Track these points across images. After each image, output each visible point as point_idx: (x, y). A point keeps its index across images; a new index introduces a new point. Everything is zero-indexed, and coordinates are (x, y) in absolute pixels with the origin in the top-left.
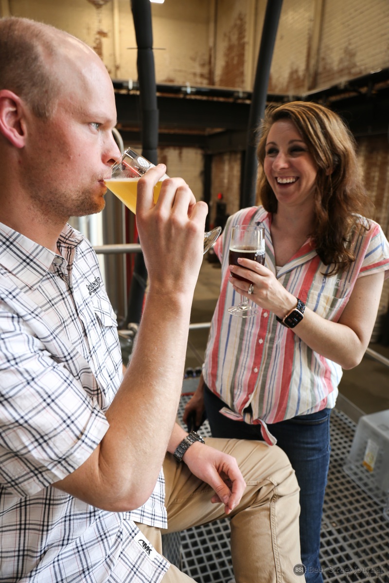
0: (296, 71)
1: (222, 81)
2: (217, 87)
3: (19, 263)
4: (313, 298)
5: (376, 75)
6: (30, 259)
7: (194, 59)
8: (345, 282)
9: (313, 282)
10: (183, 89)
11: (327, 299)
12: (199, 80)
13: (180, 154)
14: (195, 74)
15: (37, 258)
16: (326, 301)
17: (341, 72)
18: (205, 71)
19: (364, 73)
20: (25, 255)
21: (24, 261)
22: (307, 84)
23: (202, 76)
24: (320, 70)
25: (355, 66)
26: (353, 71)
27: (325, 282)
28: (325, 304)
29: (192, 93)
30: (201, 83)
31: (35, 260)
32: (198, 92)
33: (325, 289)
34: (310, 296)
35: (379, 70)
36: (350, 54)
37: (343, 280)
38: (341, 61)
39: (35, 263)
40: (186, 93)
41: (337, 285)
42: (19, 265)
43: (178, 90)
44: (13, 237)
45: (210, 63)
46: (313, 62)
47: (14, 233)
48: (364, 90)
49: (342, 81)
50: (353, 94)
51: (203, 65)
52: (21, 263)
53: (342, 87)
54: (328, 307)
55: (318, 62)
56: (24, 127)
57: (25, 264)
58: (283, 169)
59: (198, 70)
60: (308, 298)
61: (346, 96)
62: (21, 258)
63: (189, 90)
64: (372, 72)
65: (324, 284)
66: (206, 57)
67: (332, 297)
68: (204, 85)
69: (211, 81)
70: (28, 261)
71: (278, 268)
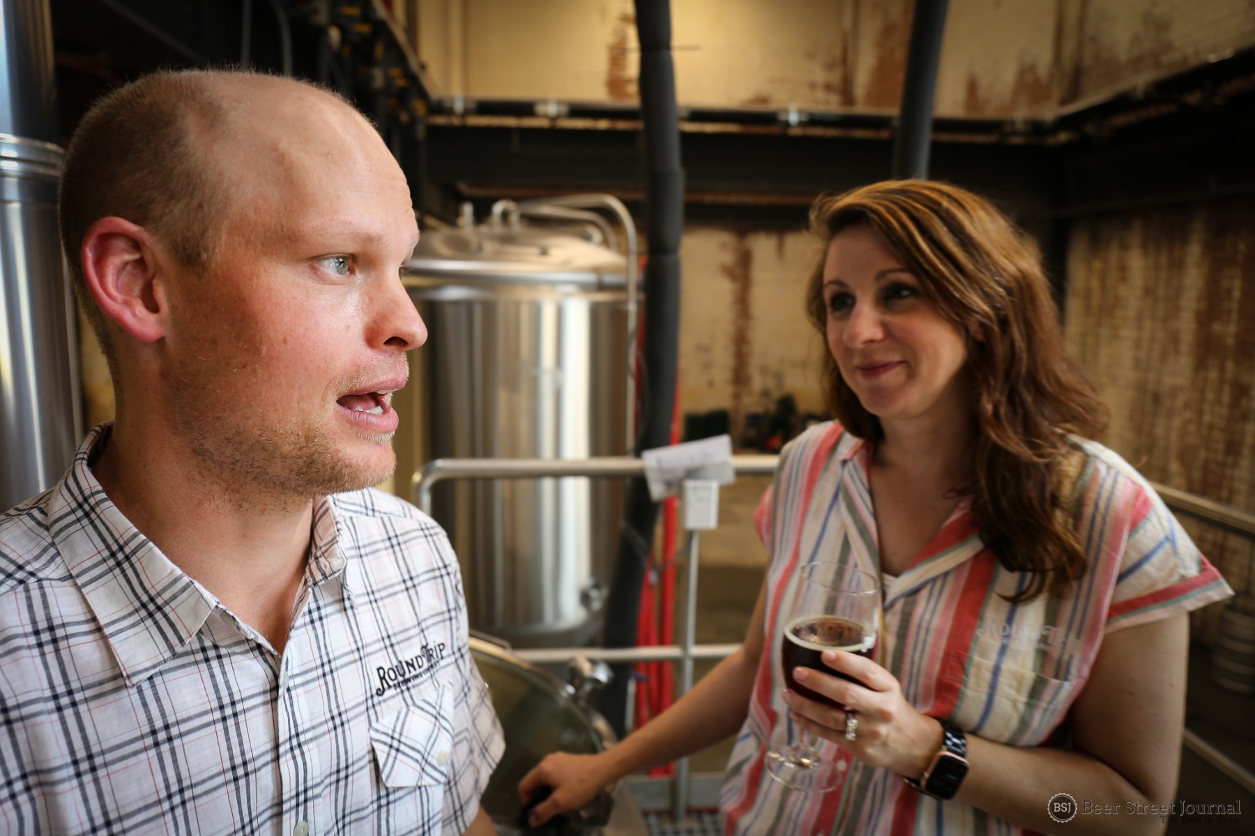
0: (1032, 69)
1: (871, 97)
2: (861, 109)
3: (131, 609)
4: (978, 676)
5: (1222, 65)
6: (155, 604)
7: (810, 56)
8: (1067, 636)
9: (978, 632)
10: (782, 117)
11: (1020, 680)
12: (821, 95)
13: (780, 248)
14: (813, 86)
15: (173, 604)
16: (1015, 684)
17: (1136, 63)
18: (835, 77)
19: (1193, 62)
20: (146, 592)
21: (144, 606)
22: (1056, 93)
23: (828, 87)
24: (1088, 61)
25: (1169, 47)
26: (1166, 59)
27: (1008, 636)
28: (1013, 693)
29: (801, 124)
30: (827, 102)
31: (167, 609)
32: (813, 121)
33: (1008, 652)
34: (972, 671)
35: (1228, 53)
36: (1158, 25)
37: (1061, 630)
38: (1136, 40)
39: (165, 616)
40: (787, 124)
41: (1044, 639)
42: (130, 614)
43: (769, 119)
44: (133, 545)
45: (844, 60)
46: (1069, 47)
47: (135, 536)
48: (1193, 98)
49: (1140, 81)
50: (1165, 109)
51: (830, 67)
52: (137, 611)
53: (1140, 93)
54: (1023, 698)
55: (1080, 46)
56: (160, 293)
57: (143, 613)
58: (872, 341)
59: (820, 76)
60: (966, 675)
61: (1152, 112)
62: (138, 598)
63: (793, 118)
64: (1213, 58)
65: (1005, 641)
66: (838, 52)
67: (1030, 675)
68: (831, 105)
69: (848, 98)
70: (151, 607)
71: (889, 579)
